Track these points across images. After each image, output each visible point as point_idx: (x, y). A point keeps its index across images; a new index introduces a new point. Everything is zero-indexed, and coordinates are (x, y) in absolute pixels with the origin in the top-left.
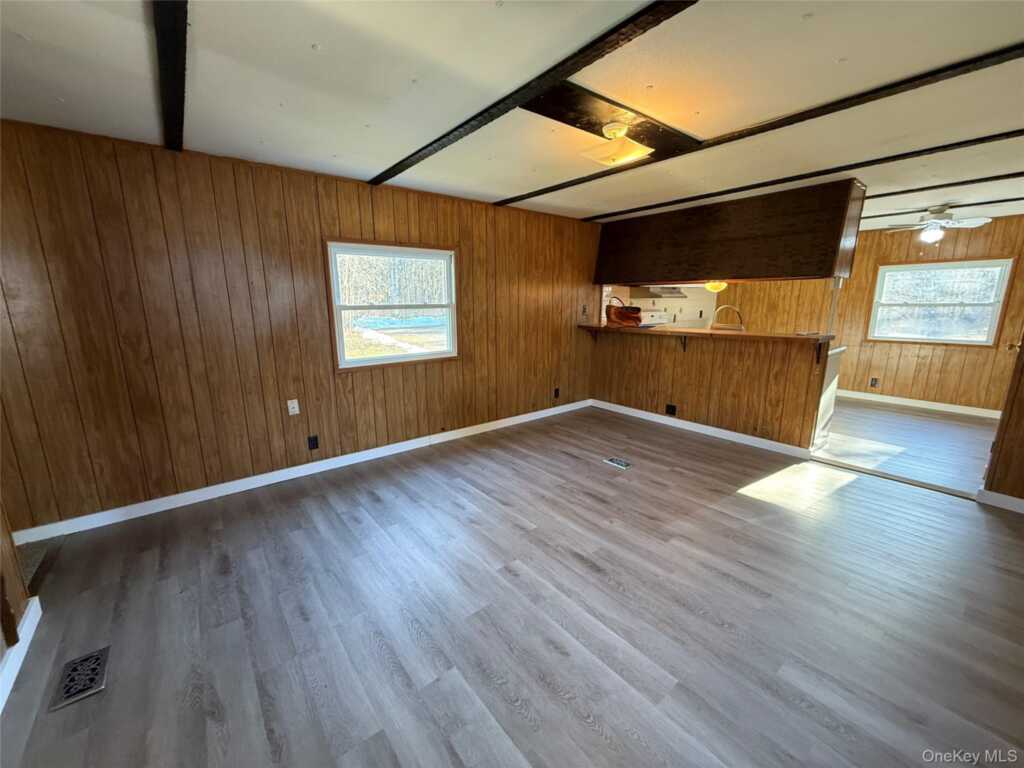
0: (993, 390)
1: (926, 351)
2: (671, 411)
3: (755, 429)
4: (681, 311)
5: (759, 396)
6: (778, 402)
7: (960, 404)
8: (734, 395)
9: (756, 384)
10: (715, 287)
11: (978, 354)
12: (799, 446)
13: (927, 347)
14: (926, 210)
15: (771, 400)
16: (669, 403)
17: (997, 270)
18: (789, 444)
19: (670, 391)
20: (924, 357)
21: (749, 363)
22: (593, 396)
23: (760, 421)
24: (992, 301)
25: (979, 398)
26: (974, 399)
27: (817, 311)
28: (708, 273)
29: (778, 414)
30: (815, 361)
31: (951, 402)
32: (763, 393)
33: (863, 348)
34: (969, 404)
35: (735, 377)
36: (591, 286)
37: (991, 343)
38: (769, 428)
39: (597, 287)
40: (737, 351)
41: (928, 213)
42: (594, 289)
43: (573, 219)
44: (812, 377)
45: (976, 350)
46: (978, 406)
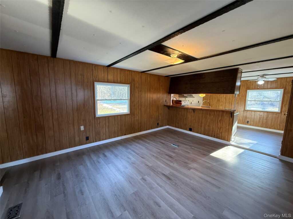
0: (281, 125)
1: (262, 114)
2: (190, 130)
3: (215, 136)
4: (193, 101)
5: (215, 126)
6: (221, 128)
7: (272, 129)
8: (208, 126)
9: (214, 123)
10: (202, 95)
11: (276, 115)
12: (227, 141)
13: (262, 112)
14: (259, 76)
15: (219, 127)
16: (190, 128)
17: (279, 92)
18: (224, 140)
19: (190, 124)
20: (262, 115)
21: (212, 116)
22: (168, 125)
23: (216, 133)
24: (279, 100)
25: (277, 127)
27: (231, 102)
28: (200, 92)
29: (221, 131)
30: (231, 117)
31: (270, 128)
32: (216, 125)
33: (244, 112)
34: (275, 129)
35: (208, 121)
36: (168, 94)
37: (279, 112)
38: (219, 135)
39: (170, 94)
40: (209, 114)
42: (168, 95)
43: (163, 76)
44: (230, 122)
45: (276, 113)
46: (277, 129)
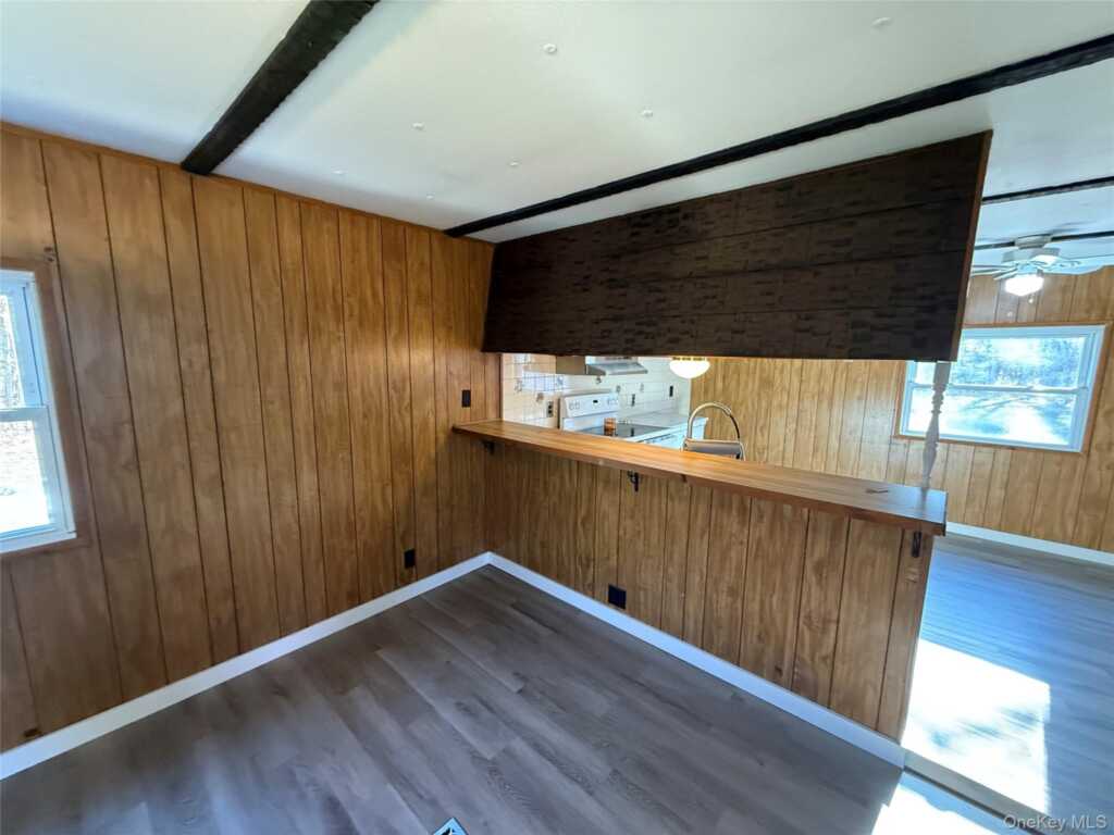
0: (1085, 518)
1: (984, 456)
2: (617, 599)
3: (779, 670)
4: (642, 389)
5: (784, 601)
6: (826, 622)
7: (1037, 537)
8: (732, 592)
9: (778, 575)
10: (691, 368)
11: (1059, 464)
12: (876, 730)
13: (985, 449)
14: (1012, 244)
15: (809, 617)
16: (614, 584)
18: (851, 717)
19: (613, 562)
20: (983, 464)
21: (761, 531)
22: (492, 547)
23: (788, 654)
24: (1074, 386)
25: (1063, 525)
26: (1057, 530)
28: (675, 341)
29: (827, 649)
30: (908, 551)
31: (1025, 533)
32: (792, 596)
33: (893, 447)
34: (1049, 537)
35: (733, 554)
36: (477, 353)
37: (1078, 450)
38: (809, 674)
39: (491, 357)
40: (735, 504)
41: (1016, 248)
42: (485, 362)
43: (430, 230)
44: (901, 587)
45: (1058, 458)
46: (1064, 541)
